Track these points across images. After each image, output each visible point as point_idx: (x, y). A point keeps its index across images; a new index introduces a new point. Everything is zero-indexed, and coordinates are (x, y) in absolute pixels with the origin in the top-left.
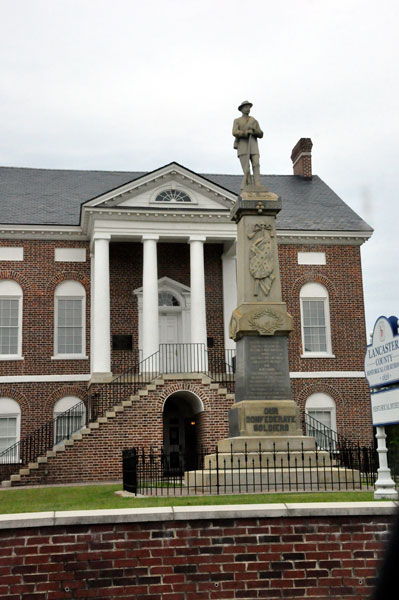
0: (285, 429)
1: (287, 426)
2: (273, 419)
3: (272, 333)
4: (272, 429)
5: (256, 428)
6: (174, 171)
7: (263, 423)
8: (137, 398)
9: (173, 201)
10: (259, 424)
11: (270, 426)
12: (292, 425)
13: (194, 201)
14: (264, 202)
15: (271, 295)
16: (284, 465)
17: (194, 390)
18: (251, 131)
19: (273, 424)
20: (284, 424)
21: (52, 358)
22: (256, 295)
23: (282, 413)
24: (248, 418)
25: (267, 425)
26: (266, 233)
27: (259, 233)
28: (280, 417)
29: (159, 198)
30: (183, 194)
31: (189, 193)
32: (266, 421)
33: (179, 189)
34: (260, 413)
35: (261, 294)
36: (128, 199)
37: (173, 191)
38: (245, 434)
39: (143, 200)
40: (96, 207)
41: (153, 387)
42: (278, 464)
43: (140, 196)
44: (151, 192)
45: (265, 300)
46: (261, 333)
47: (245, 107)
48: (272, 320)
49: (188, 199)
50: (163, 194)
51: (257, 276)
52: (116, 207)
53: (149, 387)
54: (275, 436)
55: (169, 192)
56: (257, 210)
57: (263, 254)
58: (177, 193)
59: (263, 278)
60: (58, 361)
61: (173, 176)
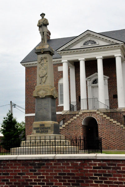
0: (47, 132)
1: (47, 131)
2: (43, 128)
3: (44, 97)
4: (42, 132)
5: (37, 132)
6: (88, 33)
7: (39, 130)
8: (73, 120)
9: (90, 44)
10: (37, 130)
11: (41, 131)
12: (49, 130)
13: (97, 43)
14: (43, 49)
15: (46, 83)
16: (43, 145)
17: (94, 116)
18: (42, 24)
19: (43, 130)
20: (47, 130)
21: (58, 106)
22: (40, 83)
23: (46, 126)
24: (34, 128)
25: (40, 130)
26: (45, 60)
27: (43, 60)
28: (45, 128)
29: (84, 44)
30: (93, 41)
31: (95, 40)
32: (40, 129)
33: (91, 39)
34: (38, 126)
35: (42, 83)
36: (73, 46)
37: (90, 41)
38: (33, 134)
39: (79, 46)
40: (61, 51)
41: (78, 116)
42: (41, 145)
43: (77, 45)
44: (81, 42)
45: (44, 85)
46: (40, 97)
47: (43, 15)
48: (44, 92)
49: (95, 43)
50: (86, 42)
51: (41, 76)
52: (69, 50)
53: (77, 116)
54: (43, 135)
55: (88, 41)
56: (41, 52)
57: (43, 68)
58: (91, 41)
59: (43, 77)
60: (60, 107)
61: (89, 35)
